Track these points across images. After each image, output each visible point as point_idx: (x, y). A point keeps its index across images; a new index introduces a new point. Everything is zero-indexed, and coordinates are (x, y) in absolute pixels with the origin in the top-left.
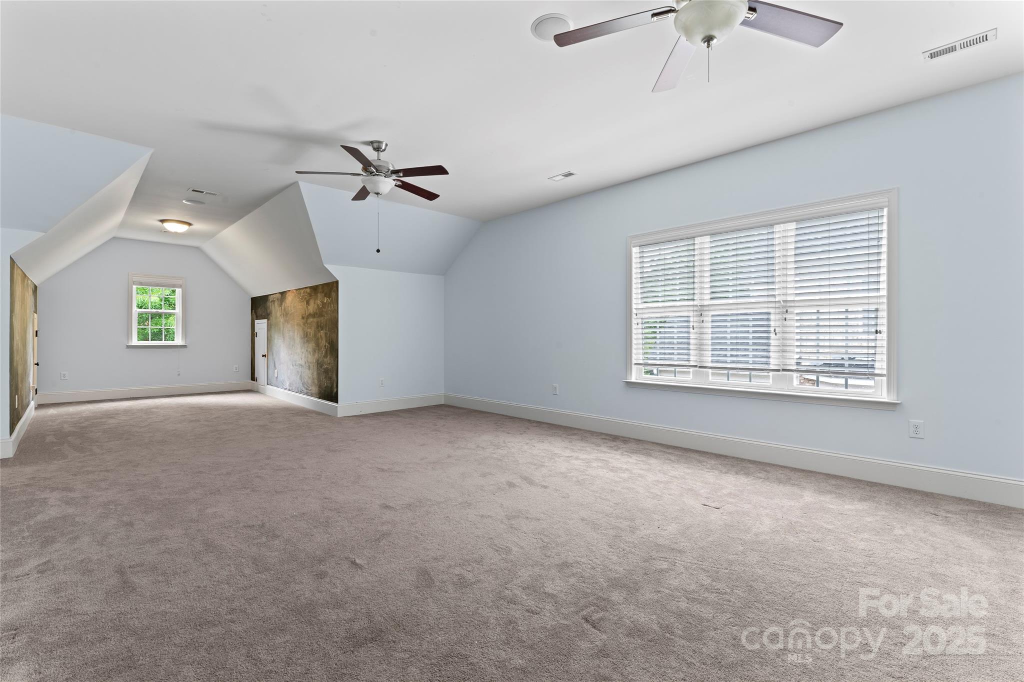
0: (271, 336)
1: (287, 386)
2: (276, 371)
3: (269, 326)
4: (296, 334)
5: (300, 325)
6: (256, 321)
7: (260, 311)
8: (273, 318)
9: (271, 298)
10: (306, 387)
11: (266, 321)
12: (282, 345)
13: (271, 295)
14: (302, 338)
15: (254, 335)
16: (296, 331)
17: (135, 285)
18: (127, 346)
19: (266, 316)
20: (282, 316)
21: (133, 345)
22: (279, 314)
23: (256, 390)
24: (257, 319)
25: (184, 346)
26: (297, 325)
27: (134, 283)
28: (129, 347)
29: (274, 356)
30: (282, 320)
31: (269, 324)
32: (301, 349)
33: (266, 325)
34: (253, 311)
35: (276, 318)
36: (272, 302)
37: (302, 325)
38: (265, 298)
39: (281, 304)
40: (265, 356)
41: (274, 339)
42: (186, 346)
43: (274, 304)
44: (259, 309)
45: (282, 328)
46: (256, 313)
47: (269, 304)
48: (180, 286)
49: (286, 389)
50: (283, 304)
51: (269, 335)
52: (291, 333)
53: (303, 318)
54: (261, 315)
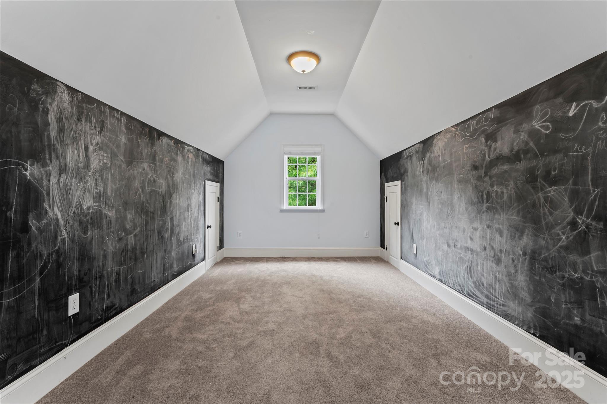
0: (406, 200)
1: (436, 272)
2: (415, 245)
3: (403, 189)
4: (456, 197)
5: (467, 182)
6: (386, 185)
7: (390, 173)
8: (409, 179)
9: (405, 154)
10: (486, 292)
11: (398, 182)
12: (425, 214)
13: (405, 150)
14: (471, 203)
15: (383, 199)
16: (456, 191)
17: (286, 155)
18: (281, 210)
19: (400, 176)
20: (425, 172)
21: (284, 209)
22: (418, 171)
23: (386, 260)
24: (386, 183)
25: (323, 211)
26: (460, 181)
27: (285, 153)
28: (282, 211)
29: (411, 226)
30: (424, 179)
31: (403, 186)
32: (471, 221)
33: (399, 187)
34: (383, 174)
35: (414, 176)
36: (407, 158)
37: (474, 182)
38: (398, 157)
39: (424, 156)
40: (398, 224)
41: (412, 204)
42: (324, 210)
43: (411, 159)
44: (390, 171)
45: (425, 190)
46: (386, 175)
47: (403, 161)
48: (319, 154)
49: (434, 276)
50: (428, 155)
51: (403, 199)
52: (444, 196)
53: (475, 168)
54: (392, 177)
